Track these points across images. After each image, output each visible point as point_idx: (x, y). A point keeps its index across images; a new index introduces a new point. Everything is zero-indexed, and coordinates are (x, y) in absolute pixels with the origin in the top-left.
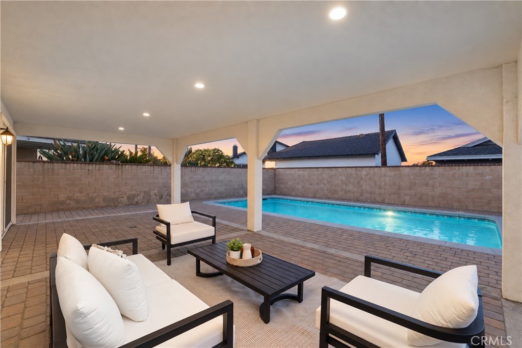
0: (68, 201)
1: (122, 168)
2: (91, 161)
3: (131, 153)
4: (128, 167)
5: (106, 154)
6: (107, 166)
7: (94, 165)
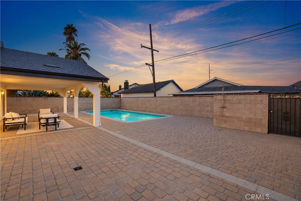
0: (26, 111)
1: (47, 98)
2: (35, 96)
3: (51, 93)
4: (49, 98)
5: (41, 93)
6: (41, 98)
7: (36, 98)
